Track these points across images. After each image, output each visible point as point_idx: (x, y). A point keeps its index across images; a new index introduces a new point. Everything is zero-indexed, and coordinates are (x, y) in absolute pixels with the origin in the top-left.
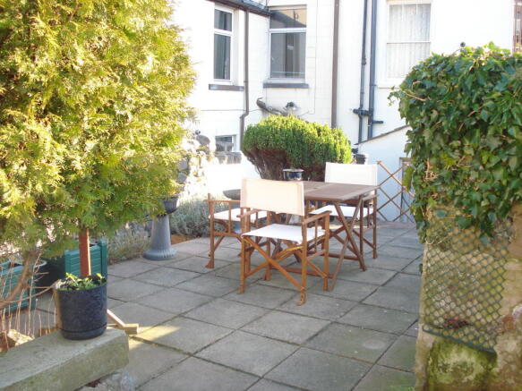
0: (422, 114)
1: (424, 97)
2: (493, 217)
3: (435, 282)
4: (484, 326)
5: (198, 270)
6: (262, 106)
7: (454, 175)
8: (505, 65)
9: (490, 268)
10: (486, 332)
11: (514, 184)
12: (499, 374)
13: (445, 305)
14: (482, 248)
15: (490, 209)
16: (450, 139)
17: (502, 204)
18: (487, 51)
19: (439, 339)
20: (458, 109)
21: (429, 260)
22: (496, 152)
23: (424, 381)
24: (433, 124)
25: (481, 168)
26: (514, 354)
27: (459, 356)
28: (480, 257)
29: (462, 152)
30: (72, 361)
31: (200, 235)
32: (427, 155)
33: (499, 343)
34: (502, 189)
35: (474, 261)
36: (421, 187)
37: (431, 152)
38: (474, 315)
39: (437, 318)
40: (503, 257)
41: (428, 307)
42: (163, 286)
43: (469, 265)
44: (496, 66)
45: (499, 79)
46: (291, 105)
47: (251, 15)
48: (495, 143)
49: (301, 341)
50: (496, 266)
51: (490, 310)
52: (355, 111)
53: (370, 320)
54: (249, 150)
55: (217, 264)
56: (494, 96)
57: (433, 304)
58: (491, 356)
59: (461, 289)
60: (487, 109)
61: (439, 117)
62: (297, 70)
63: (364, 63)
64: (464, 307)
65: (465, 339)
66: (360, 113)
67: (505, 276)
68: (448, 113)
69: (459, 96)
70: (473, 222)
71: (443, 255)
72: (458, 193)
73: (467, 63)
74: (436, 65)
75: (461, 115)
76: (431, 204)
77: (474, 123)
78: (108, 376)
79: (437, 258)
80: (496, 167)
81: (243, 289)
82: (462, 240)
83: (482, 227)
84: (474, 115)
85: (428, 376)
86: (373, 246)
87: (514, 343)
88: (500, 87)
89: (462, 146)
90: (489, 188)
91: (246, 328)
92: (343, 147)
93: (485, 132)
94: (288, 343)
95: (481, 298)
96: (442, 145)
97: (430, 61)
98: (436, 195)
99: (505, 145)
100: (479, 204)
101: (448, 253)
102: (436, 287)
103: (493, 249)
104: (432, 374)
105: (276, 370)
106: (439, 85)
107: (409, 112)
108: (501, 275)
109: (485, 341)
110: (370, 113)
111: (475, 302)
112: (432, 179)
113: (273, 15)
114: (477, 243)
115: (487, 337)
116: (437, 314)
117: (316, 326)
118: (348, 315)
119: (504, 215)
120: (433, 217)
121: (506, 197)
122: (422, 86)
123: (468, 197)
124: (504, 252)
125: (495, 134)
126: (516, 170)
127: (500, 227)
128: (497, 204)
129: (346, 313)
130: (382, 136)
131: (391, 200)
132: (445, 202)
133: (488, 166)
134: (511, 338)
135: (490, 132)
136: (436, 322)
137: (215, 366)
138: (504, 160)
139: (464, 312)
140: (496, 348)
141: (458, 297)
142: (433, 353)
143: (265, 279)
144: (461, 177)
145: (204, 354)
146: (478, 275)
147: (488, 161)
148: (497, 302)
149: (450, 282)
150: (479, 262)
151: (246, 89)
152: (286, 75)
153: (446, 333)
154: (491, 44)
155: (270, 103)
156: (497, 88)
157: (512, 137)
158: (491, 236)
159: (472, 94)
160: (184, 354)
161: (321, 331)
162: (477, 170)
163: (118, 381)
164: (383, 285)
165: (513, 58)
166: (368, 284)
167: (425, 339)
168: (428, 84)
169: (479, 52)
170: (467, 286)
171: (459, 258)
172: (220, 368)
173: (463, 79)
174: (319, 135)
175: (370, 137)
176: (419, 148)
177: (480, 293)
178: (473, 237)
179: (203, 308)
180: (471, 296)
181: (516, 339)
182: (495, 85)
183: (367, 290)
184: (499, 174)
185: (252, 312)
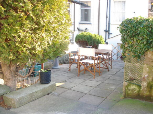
0: (125, 32)
1: (125, 28)
2: (140, 55)
3: (127, 70)
4: (139, 80)
5: (67, 71)
6: (78, 29)
7: (132, 46)
8: (143, 21)
9: (140, 66)
10: (139, 81)
11: (145, 47)
12: (142, 90)
13: (130, 75)
14: (138, 62)
15: (140, 53)
16: (131, 37)
17: (142, 52)
18: (139, 18)
19: (128, 83)
20: (133, 31)
21: (126, 65)
22: (141, 40)
23: (125, 93)
24: (127, 34)
25: (138, 44)
26: (145, 86)
27: (133, 87)
28: (138, 64)
29: (134, 40)
30: (44, 88)
31: (65, 63)
32: (126, 41)
33: (142, 83)
34: (142, 49)
35: (136, 65)
36: (124, 49)
37: (126, 40)
38: (136, 77)
39: (128, 78)
40: (143, 64)
41: (126, 76)
42: (58, 75)
43: (135, 66)
44: (141, 21)
45: (142, 24)
46: (87, 29)
47: (75, 4)
48: (141, 38)
49: (95, 86)
50: (141, 66)
51: (140, 76)
52: (104, 31)
53: (111, 82)
54: (77, 41)
55: (71, 70)
56: (140, 28)
57: (127, 75)
58: (140, 87)
59: (133, 71)
60: (139, 31)
61: (128, 32)
62: (88, 19)
63: (107, 17)
64: (134, 76)
65: (134, 83)
66: (106, 31)
67: (143, 68)
68: (130, 32)
69: (133, 28)
70: (136, 56)
71: (129, 64)
72: (133, 49)
73: (135, 21)
74: (128, 21)
75: (133, 32)
76: (127, 52)
77: (136, 34)
78: (51, 92)
79: (128, 65)
80: (141, 44)
81: (79, 75)
82: (133, 60)
83: (138, 57)
84: (136, 32)
85: (126, 92)
86: (111, 65)
87: (145, 83)
88: (142, 26)
89: (134, 39)
90: (140, 48)
91: (81, 84)
92: (102, 40)
93: (138, 36)
94: (92, 87)
95: (138, 73)
96: (129, 39)
97: (126, 20)
98: (128, 50)
99: (143, 39)
100: (137, 52)
101: (130, 63)
102: (128, 71)
103: (141, 62)
104: (127, 91)
105: (90, 92)
106: (128, 25)
107: (122, 31)
108: (142, 68)
109: (139, 83)
110: (109, 31)
111: (137, 74)
112: (127, 46)
113: (82, 4)
114: (137, 61)
115: (139, 82)
116: (128, 77)
117: (98, 83)
118: (106, 81)
119: (143, 54)
120: (127, 55)
121: (143, 50)
122: (125, 26)
123: (135, 51)
124: (143, 63)
125: (141, 36)
126: (145, 44)
127: (142, 57)
128: (141, 52)
129: (105, 81)
130: (112, 37)
131: (115, 54)
132: (130, 52)
133: (139, 43)
134: (145, 82)
135: (140, 36)
136: (128, 79)
137: (75, 91)
138: (143, 42)
139: (134, 77)
140: (141, 85)
141: (133, 73)
142: (127, 86)
143: (84, 73)
144: (133, 46)
145: (72, 89)
146: (137, 68)
147: (139, 42)
148: (141, 74)
149: (131, 70)
150: (137, 65)
151: (74, 24)
152: (85, 21)
153: (130, 82)
154: (140, 16)
155: (81, 28)
156: (141, 26)
157: (144, 37)
158: (140, 59)
159: (136, 28)
160: (67, 89)
161: (99, 84)
162: (137, 44)
163: (54, 94)
164: (114, 75)
165: (145, 19)
166: (110, 74)
167: (125, 83)
168: (126, 25)
169: (137, 18)
170: (135, 71)
171: (133, 64)
172: (76, 92)
173: (134, 24)
174: (96, 37)
175: (109, 38)
176: (124, 40)
177: (138, 72)
178: (136, 59)
179: (70, 79)
180: (136, 73)
181: (146, 82)
182: (141, 25)
183: (110, 76)
184: (142, 45)
185: (82, 81)
